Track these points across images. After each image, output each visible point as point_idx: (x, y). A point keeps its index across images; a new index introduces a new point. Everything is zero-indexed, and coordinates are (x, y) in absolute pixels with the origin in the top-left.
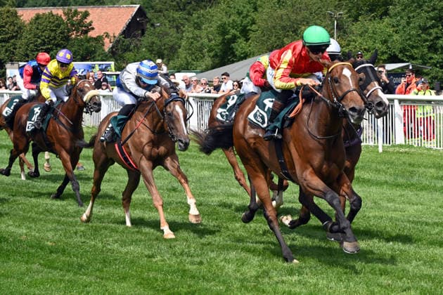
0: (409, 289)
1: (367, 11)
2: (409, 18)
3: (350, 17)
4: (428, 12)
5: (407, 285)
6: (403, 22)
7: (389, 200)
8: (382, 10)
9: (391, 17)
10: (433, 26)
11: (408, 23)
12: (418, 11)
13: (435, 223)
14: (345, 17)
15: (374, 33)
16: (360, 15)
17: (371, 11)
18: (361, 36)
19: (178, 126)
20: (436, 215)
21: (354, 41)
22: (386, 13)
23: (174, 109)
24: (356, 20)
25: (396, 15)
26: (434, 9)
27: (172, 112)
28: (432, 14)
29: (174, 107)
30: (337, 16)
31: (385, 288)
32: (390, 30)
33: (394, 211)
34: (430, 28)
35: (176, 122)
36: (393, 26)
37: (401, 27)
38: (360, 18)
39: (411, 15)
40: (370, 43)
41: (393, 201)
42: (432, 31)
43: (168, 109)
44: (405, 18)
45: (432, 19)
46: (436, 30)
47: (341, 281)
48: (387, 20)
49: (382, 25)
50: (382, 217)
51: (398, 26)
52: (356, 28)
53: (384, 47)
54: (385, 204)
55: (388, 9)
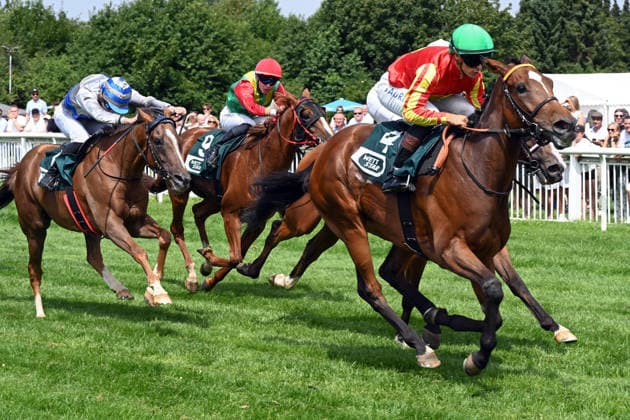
0: (83, 334)
1: (45, 47)
2: (87, 55)
3: (25, 52)
4: (108, 49)
5: (80, 330)
6: (81, 59)
7: (65, 243)
8: (59, 46)
9: (68, 54)
10: (113, 64)
11: (87, 61)
12: (97, 48)
13: (112, 267)
14: (20, 52)
15: (51, 69)
16: (37, 50)
17: (48, 46)
18: (37, 72)
19: (171, 157)
20: (113, 258)
21: (30, 77)
22: (63, 50)
23: (164, 135)
24: (32, 55)
25: (74, 52)
26: (114, 47)
27: (163, 138)
28: (111, 52)
29: (164, 132)
30: (12, 50)
31: (58, 333)
32: (68, 67)
33: (70, 254)
34: (109, 66)
35: (169, 152)
36: (71, 63)
37: (78, 65)
38: (36, 54)
39: (89, 52)
40: (47, 80)
41: (68, 243)
42: (110, 69)
43: (156, 135)
44: (83, 55)
45: (111, 56)
46: (116, 68)
47: (13, 326)
48: (64, 56)
49: (59, 62)
50: (56, 260)
51: (76, 63)
52: (32, 64)
53: (62, 84)
54: (59, 247)
55: (65, 46)
